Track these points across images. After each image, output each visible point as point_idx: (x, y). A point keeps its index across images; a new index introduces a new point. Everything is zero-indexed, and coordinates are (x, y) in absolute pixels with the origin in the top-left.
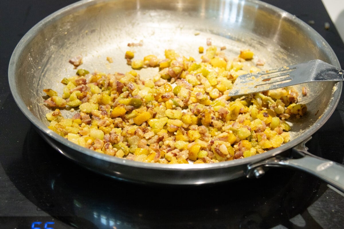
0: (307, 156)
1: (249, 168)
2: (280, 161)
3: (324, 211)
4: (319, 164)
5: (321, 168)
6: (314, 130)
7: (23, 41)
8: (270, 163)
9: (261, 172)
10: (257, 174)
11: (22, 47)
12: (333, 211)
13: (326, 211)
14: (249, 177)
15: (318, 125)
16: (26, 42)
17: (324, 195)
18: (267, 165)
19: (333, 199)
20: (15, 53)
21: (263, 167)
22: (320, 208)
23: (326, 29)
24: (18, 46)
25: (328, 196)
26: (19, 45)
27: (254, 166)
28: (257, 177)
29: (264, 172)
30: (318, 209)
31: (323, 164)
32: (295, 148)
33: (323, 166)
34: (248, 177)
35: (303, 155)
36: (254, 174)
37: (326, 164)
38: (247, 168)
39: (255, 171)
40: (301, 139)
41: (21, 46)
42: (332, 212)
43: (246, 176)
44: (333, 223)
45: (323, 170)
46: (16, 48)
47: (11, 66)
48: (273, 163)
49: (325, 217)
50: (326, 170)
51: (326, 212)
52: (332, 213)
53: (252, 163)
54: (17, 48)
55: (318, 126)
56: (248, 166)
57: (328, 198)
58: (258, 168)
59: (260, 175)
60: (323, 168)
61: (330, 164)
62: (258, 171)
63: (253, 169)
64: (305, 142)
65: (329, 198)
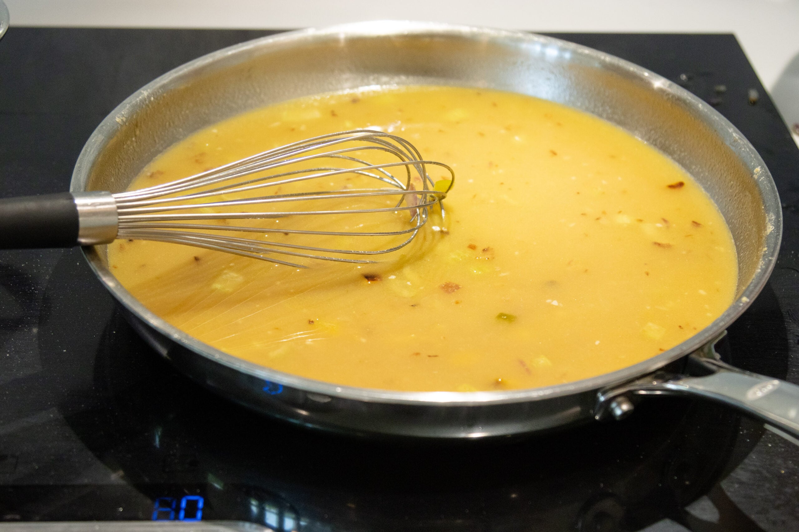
0: (722, 370)
1: (602, 399)
2: (666, 381)
3: (765, 472)
4: (751, 385)
5: (755, 393)
6: (732, 316)
8: (646, 387)
9: (625, 407)
10: (618, 412)
11: (93, 153)
12: (783, 472)
13: (768, 472)
14: (600, 418)
15: (740, 306)
16: (100, 143)
17: (762, 440)
18: (643, 392)
19: (781, 447)
20: (80, 167)
21: (631, 396)
22: (755, 465)
23: (751, 102)
24: (86, 151)
25: (770, 443)
26: (87, 148)
27: (611, 394)
28: (618, 419)
29: (632, 408)
30: (753, 468)
31: (759, 386)
32: (694, 356)
33: (760, 390)
34: (597, 418)
35: (714, 368)
36: (612, 412)
37: (766, 386)
38: (597, 399)
39: (614, 405)
40: (707, 335)
41: (90, 151)
42: (782, 474)
43: (594, 416)
44: (783, 497)
45: (760, 399)
46: (81, 156)
48: (651, 386)
49: (767, 485)
50: (768, 397)
51: (767, 475)
52: (780, 477)
53: (608, 388)
54: (84, 155)
55: (741, 309)
56: (599, 394)
57: (770, 445)
58: (620, 399)
59: (625, 414)
60: (759, 394)
61: (774, 385)
62: (619, 405)
63: (609, 401)
64: (715, 343)
65: (772, 446)
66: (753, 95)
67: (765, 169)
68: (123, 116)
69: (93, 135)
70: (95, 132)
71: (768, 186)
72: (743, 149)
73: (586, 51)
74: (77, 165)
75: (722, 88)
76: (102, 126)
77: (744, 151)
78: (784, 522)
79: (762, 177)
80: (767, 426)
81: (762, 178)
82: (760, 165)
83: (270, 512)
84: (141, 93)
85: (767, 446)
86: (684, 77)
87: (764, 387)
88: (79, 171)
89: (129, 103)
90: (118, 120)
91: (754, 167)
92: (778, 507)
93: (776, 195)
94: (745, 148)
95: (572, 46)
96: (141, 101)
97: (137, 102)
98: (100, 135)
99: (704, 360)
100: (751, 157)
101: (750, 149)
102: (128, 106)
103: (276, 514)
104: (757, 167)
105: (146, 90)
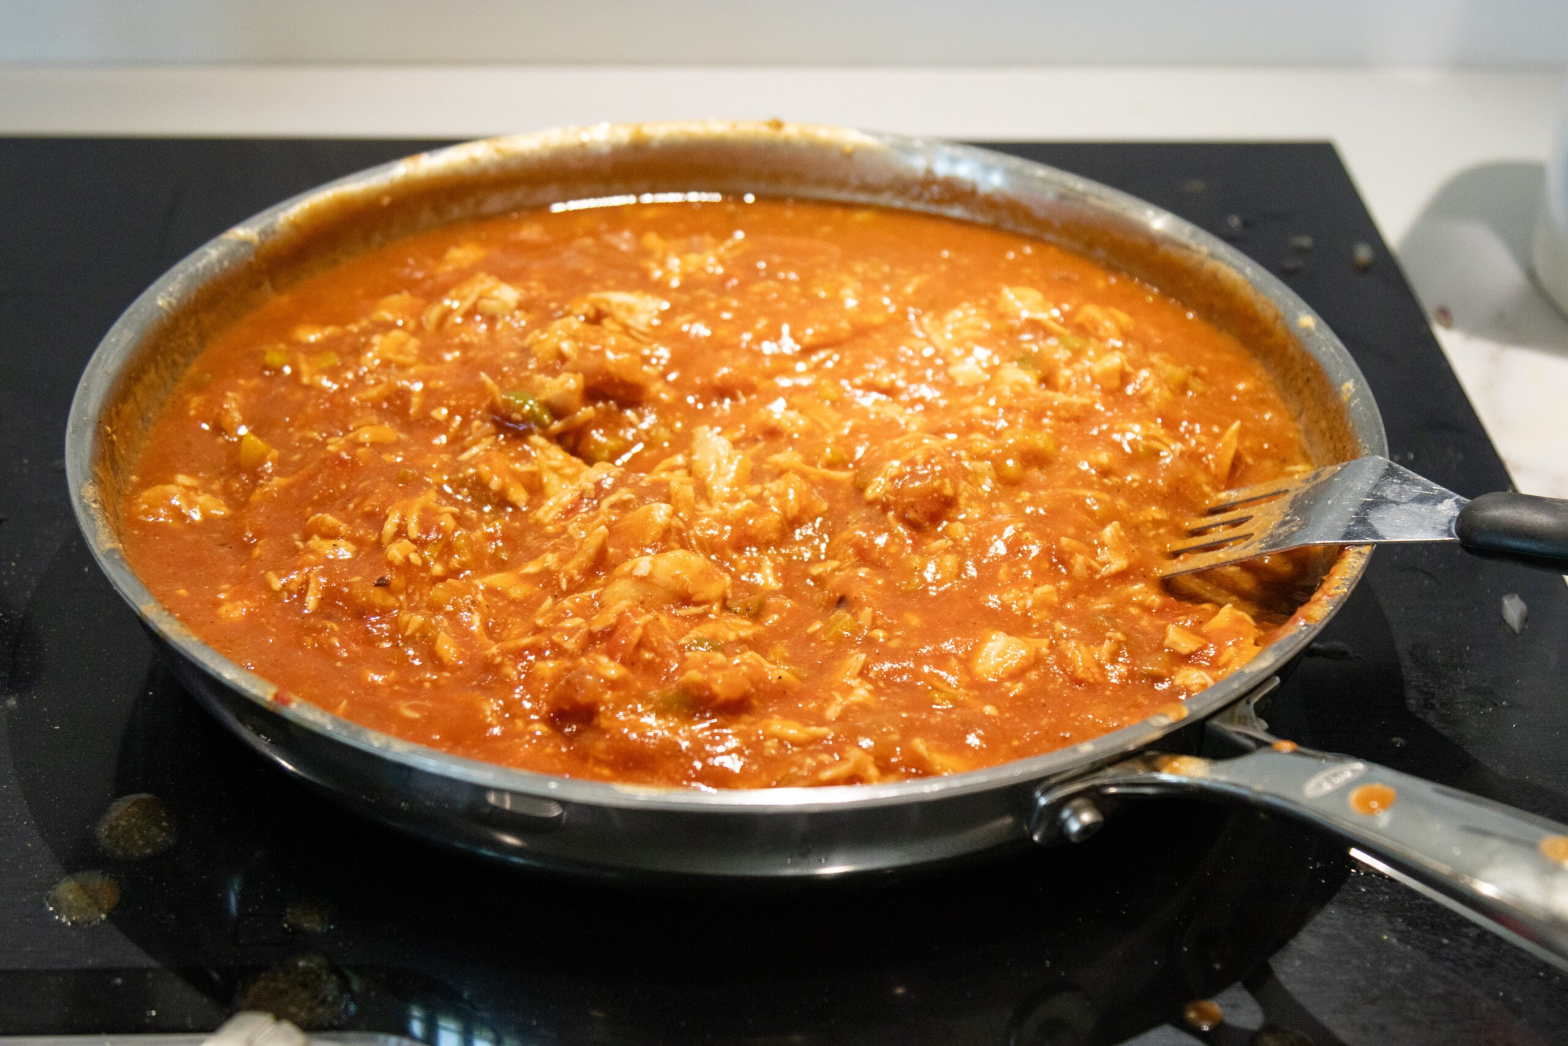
0: (1263, 748)
1: (1043, 801)
3: (1351, 939)
4: (1312, 773)
5: (1319, 786)
6: (1287, 648)
7: (113, 340)
8: (1120, 779)
9: (1087, 817)
10: (1074, 827)
12: (1385, 937)
13: (1357, 938)
14: (1041, 838)
18: (1113, 790)
19: (1384, 893)
20: (86, 388)
21: (1095, 797)
22: (1334, 927)
23: (1356, 267)
24: (99, 358)
25: (1364, 885)
26: (101, 353)
27: (1059, 794)
28: (1074, 839)
29: (1100, 818)
30: (1330, 931)
31: (1326, 774)
32: (1215, 722)
33: (1328, 780)
34: (1036, 838)
35: (1250, 744)
36: (1063, 825)
37: (1341, 773)
38: (1036, 801)
39: (1066, 814)
40: (1236, 685)
41: (107, 359)
42: (1384, 941)
43: (1031, 835)
44: (1382, 983)
45: (1329, 795)
46: (88, 369)
47: (74, 436)
48: (1132, 778)
49: (1355, 962)
50: (1342, 791)
51: (1357, 943)
52: (1380, 947)
53: (1054, 780)
54: (95, 366)
56: (1038, 793)
57: (1363, 890)
58: (1076, 803)
59: (1086, 829)
60: (1327, 787)
61: (1353, 771)
62: (1076, 813)
63: (1057, 806)
64: (1255, 700)
65: (1367, 891)
66: (1363, 253)
67: (1362, 385)
68: (171, 295)
69: (113, 330)
70: (118, 324)
71: (1365, 415)
72: (1324, 349)
73: (1041, 171)
74: (82, 384)
75: (1305, 241)
76: (130, 315)
77: (1325, 353)
78: (1382, 1028)
79: (1355, 398)
80: (1354, 853)
81: (1356, 401)
82: (1353, 376)
83: (446, 1029)
84: (205, 254)
85: (1359, 890)
86: (1235, 221)
87: (1335, 775)
88: (86, 394)
89: (182, 272)
90: (160, 302)
91: (1343, 382)
92: (1373, 1002)
93: (1380, 430)
94: (1327, 347)
95: (1015, 162)
96: (205, 268)
97: (197, 270)
98: (126, 331)
99: (1232, 729)
100: (1337, 363)
101: (1336, 348)
102: (181, 277)
103: (459, 1033)
104: (1348, 380)
105: (215, 246)
